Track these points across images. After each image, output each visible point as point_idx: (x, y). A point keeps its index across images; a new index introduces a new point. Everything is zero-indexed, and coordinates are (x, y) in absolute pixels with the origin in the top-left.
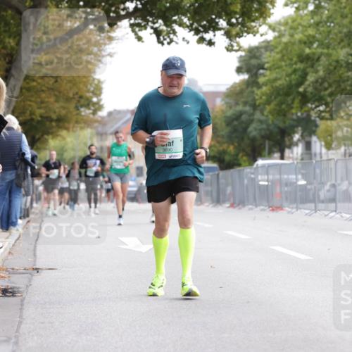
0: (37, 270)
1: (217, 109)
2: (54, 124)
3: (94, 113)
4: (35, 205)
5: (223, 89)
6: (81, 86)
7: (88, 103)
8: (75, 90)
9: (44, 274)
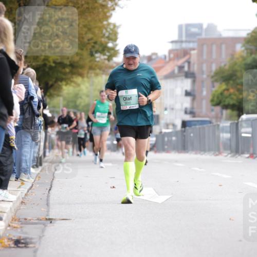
0: (51, 220)
1: (237, 56)
2: (67, 70)
3: (109, 59)
4: (47, 154)
5: (244, 34)
6: (97, 31)
7: (104, 49)
8: (90, 36)
9: (57, 224)
